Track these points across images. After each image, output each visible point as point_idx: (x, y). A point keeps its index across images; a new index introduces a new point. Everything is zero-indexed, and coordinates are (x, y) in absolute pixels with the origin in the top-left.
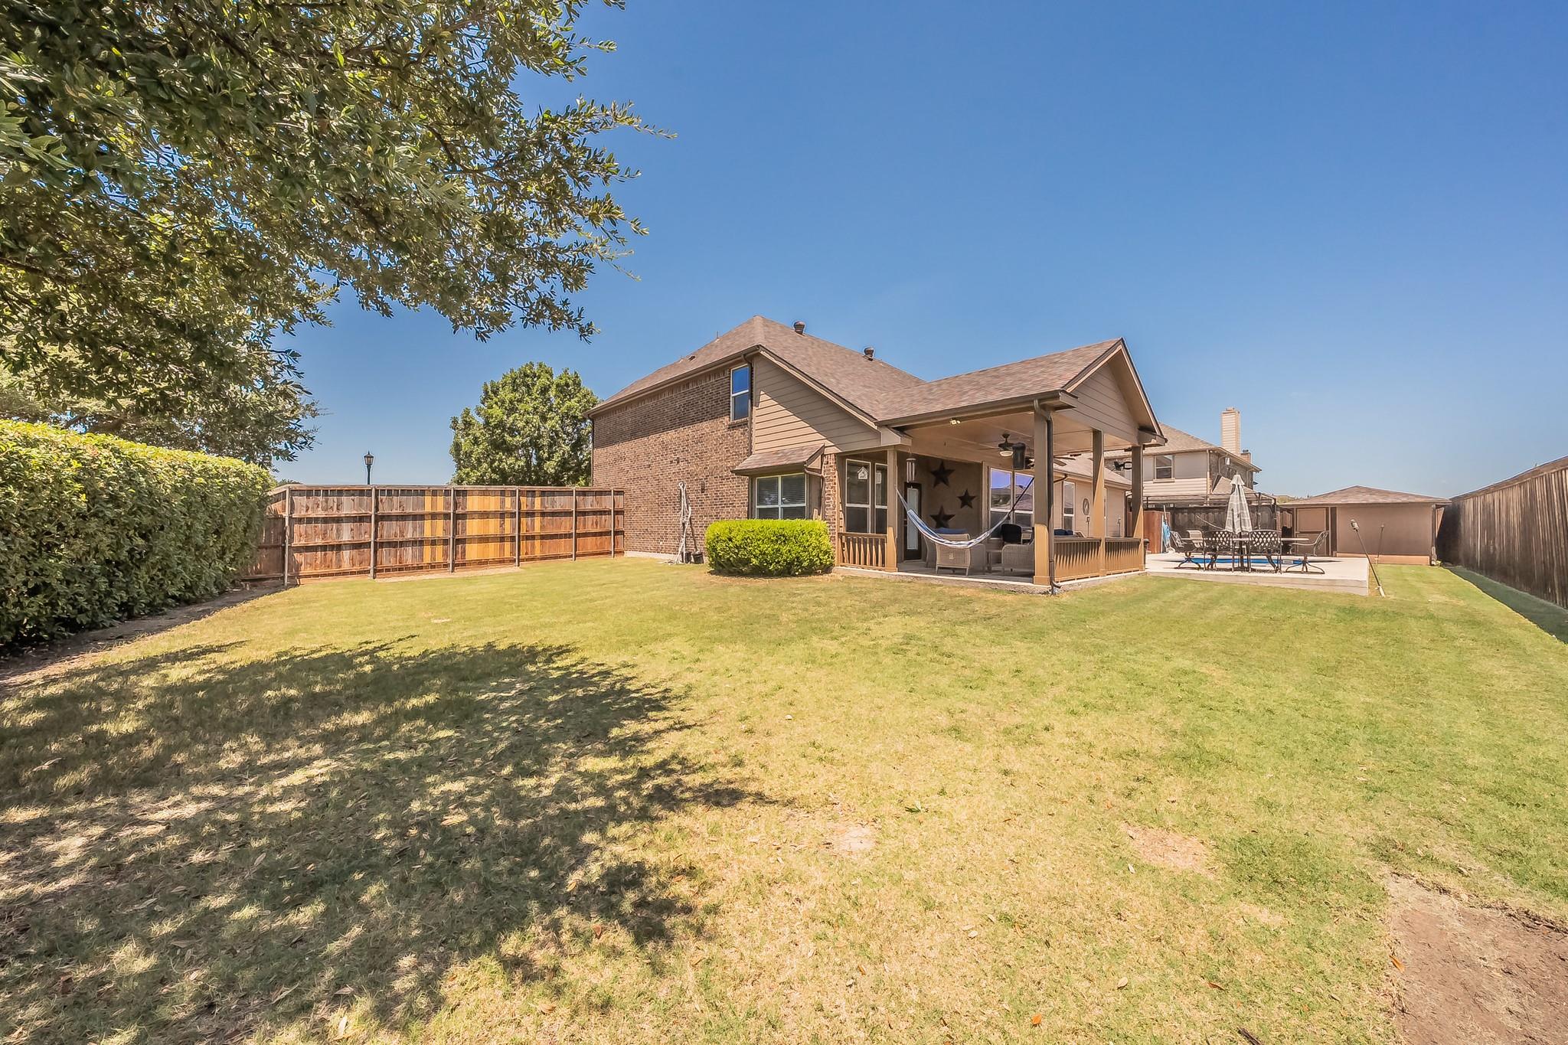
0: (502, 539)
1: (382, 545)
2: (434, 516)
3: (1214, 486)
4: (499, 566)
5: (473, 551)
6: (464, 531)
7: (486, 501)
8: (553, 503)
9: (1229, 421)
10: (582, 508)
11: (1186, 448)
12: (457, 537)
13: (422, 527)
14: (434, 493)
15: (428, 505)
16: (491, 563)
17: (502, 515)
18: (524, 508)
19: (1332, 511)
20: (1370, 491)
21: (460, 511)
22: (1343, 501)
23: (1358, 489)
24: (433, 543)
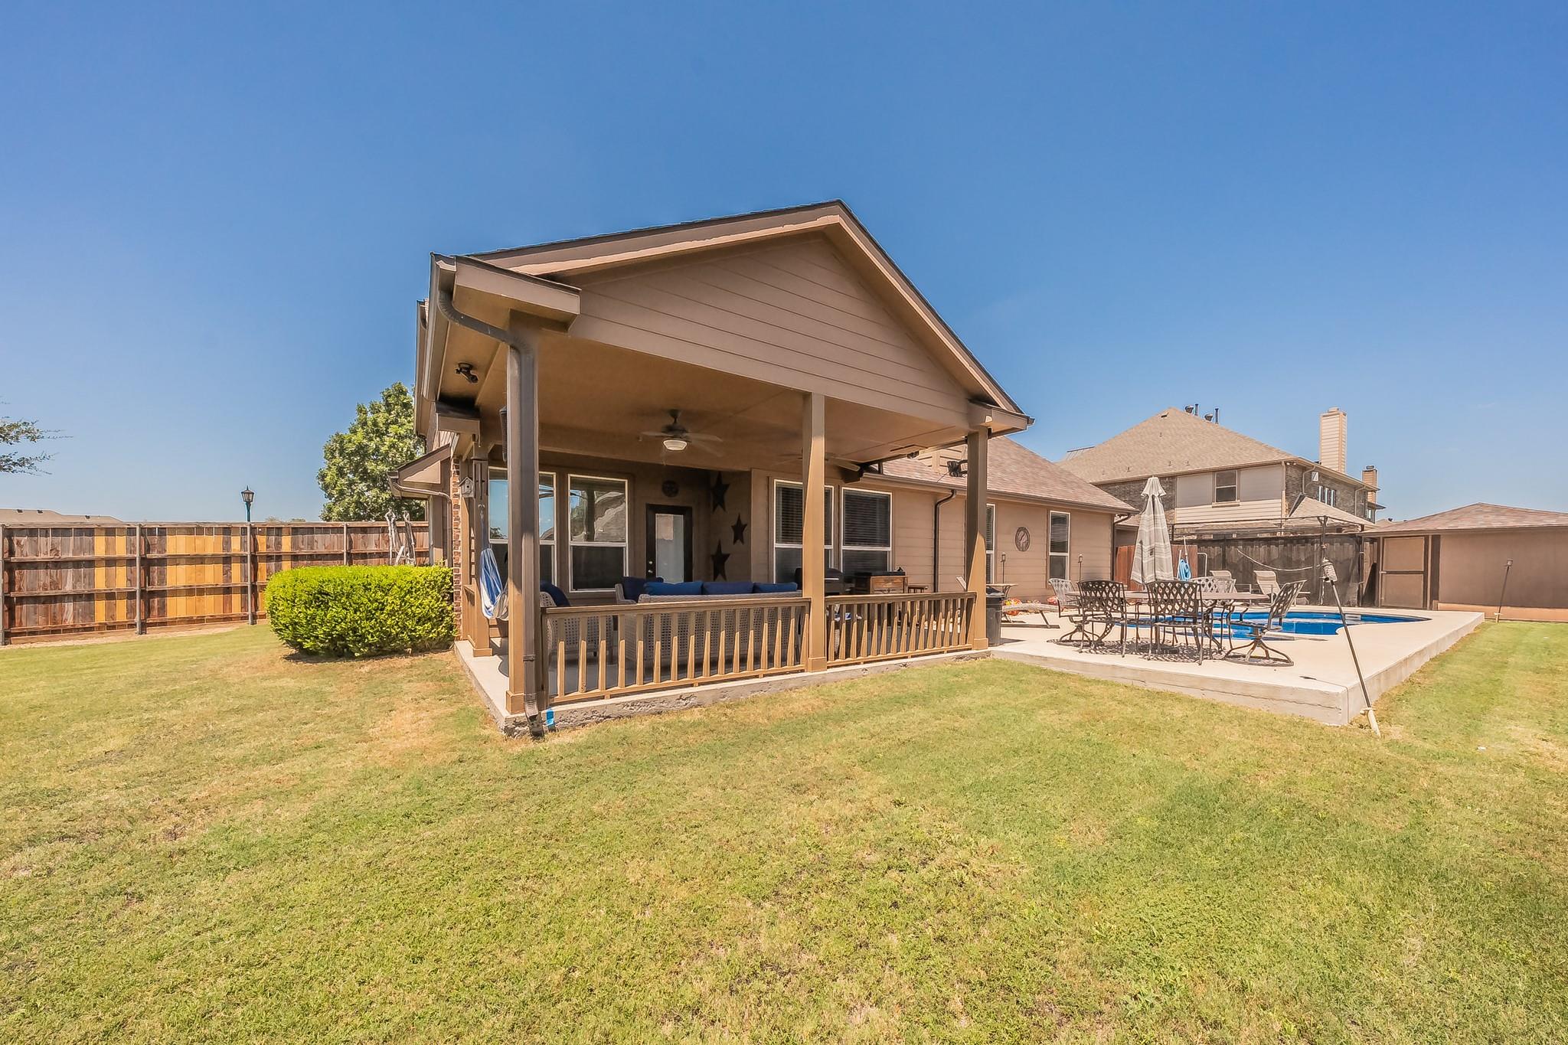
0: (227, 590)
1: (21, 600)
2: (110, 562)
3: (1292, 509)
4: (223, 624)
5: (177, 607)
6: (162, 581)
7: (198, 542)
8: (311, 544)
9: (1331, 427)
10: (360, 548)
11: (1254, 461)
12: (149, 588)
13: (92, 577)
14: (110, 532)
15: (100, 546)
16: (209, 621)
17: (227, 560)
18: (262, 549)
19: (1433, 541)
20: (1497, 510)
21: (154, 555)
22: (1451, 526)
23: (1480, 508)
24: (110, 596)
